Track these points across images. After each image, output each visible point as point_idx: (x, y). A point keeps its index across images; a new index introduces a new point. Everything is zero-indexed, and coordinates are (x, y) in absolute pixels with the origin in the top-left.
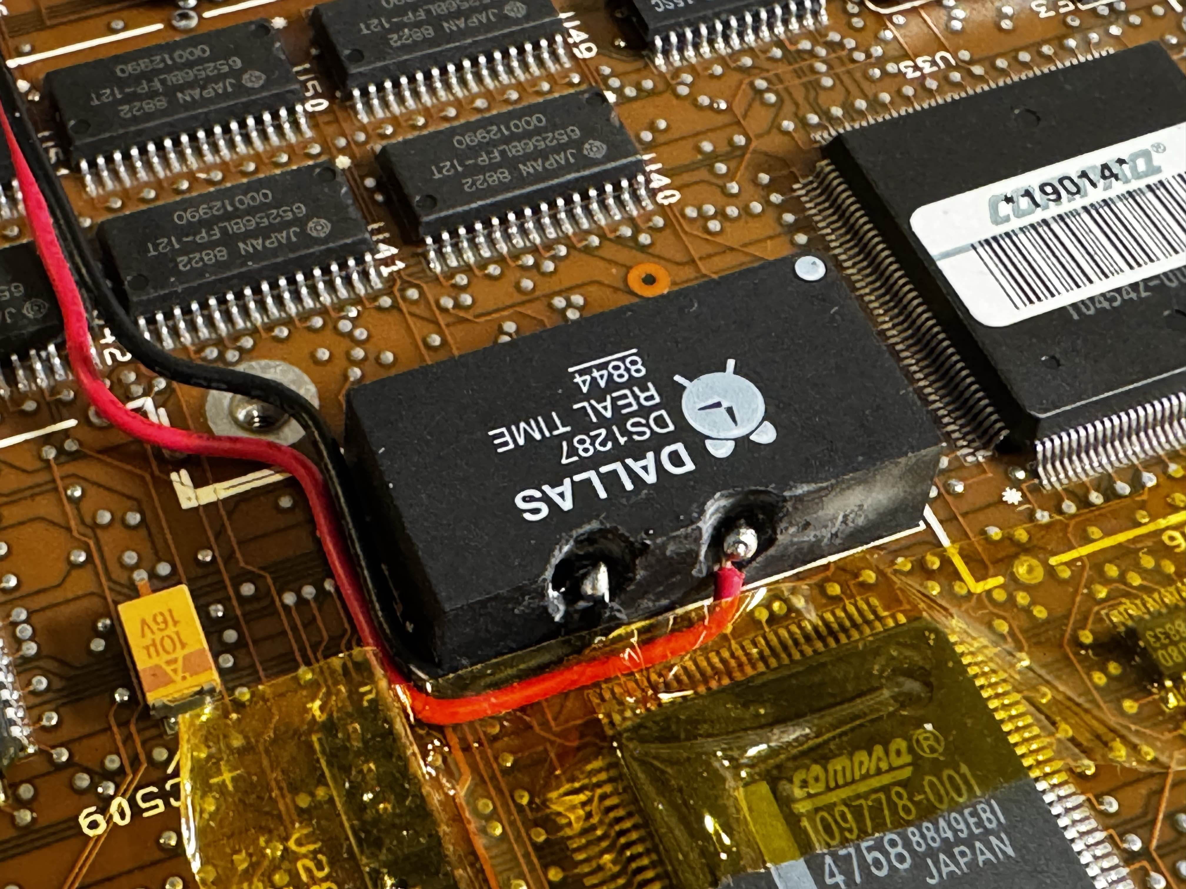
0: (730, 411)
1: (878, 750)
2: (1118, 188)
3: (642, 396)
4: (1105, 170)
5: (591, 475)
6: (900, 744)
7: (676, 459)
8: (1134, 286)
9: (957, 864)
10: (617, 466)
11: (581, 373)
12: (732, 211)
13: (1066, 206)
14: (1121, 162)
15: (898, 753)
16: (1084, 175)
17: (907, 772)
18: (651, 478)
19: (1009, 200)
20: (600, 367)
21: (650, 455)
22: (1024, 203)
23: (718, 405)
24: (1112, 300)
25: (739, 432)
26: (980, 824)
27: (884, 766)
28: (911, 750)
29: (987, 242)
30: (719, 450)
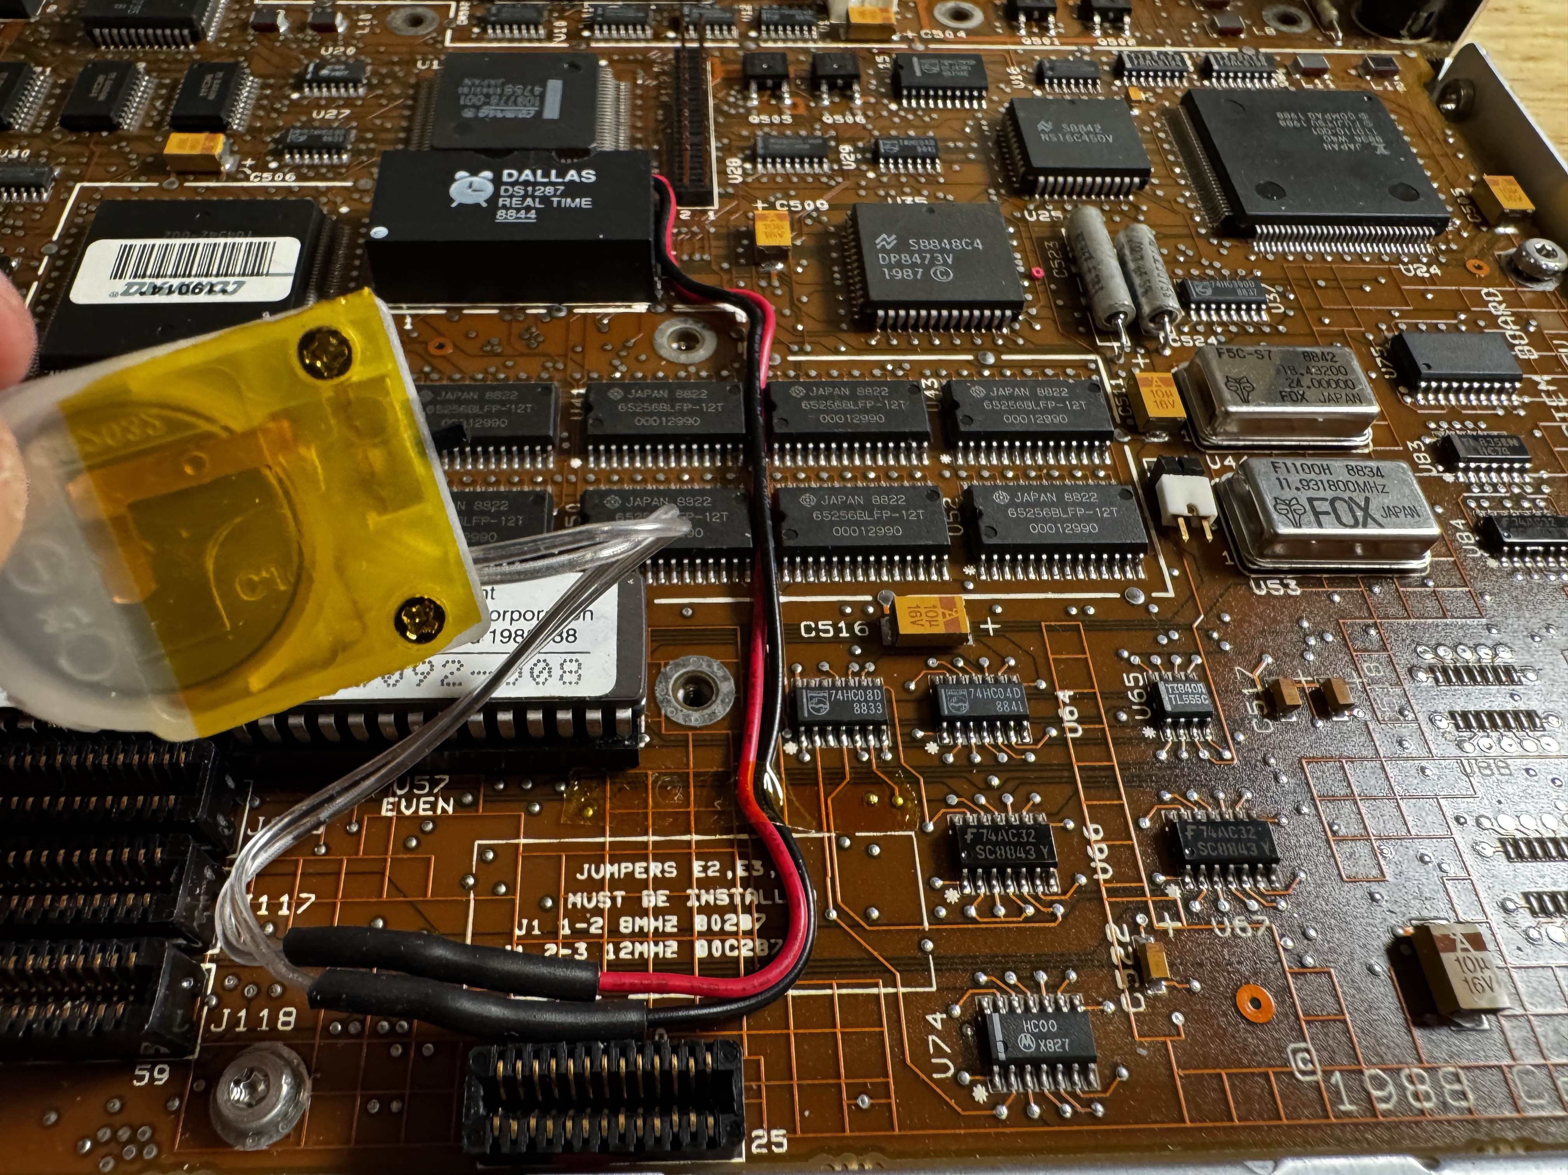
0: (470, 187)
4: (156, 292)
5: (553, 180)
6: (481, 115)
9: (489, 82)
10: (539, 179)
11: (530, 218)
14: (143, 294)
15: (484, 113)
16: (170, 293)
17: (486, 107)
18: (527, 172)
20: (520, 218)
21: (521, 180)
22: (217, 288)
23: (474, 191)
25: (473, 179)
26: (470, 89)
27: (493, 111)
28: (478, 112)
29: (258, 275)
30: (487, 174)
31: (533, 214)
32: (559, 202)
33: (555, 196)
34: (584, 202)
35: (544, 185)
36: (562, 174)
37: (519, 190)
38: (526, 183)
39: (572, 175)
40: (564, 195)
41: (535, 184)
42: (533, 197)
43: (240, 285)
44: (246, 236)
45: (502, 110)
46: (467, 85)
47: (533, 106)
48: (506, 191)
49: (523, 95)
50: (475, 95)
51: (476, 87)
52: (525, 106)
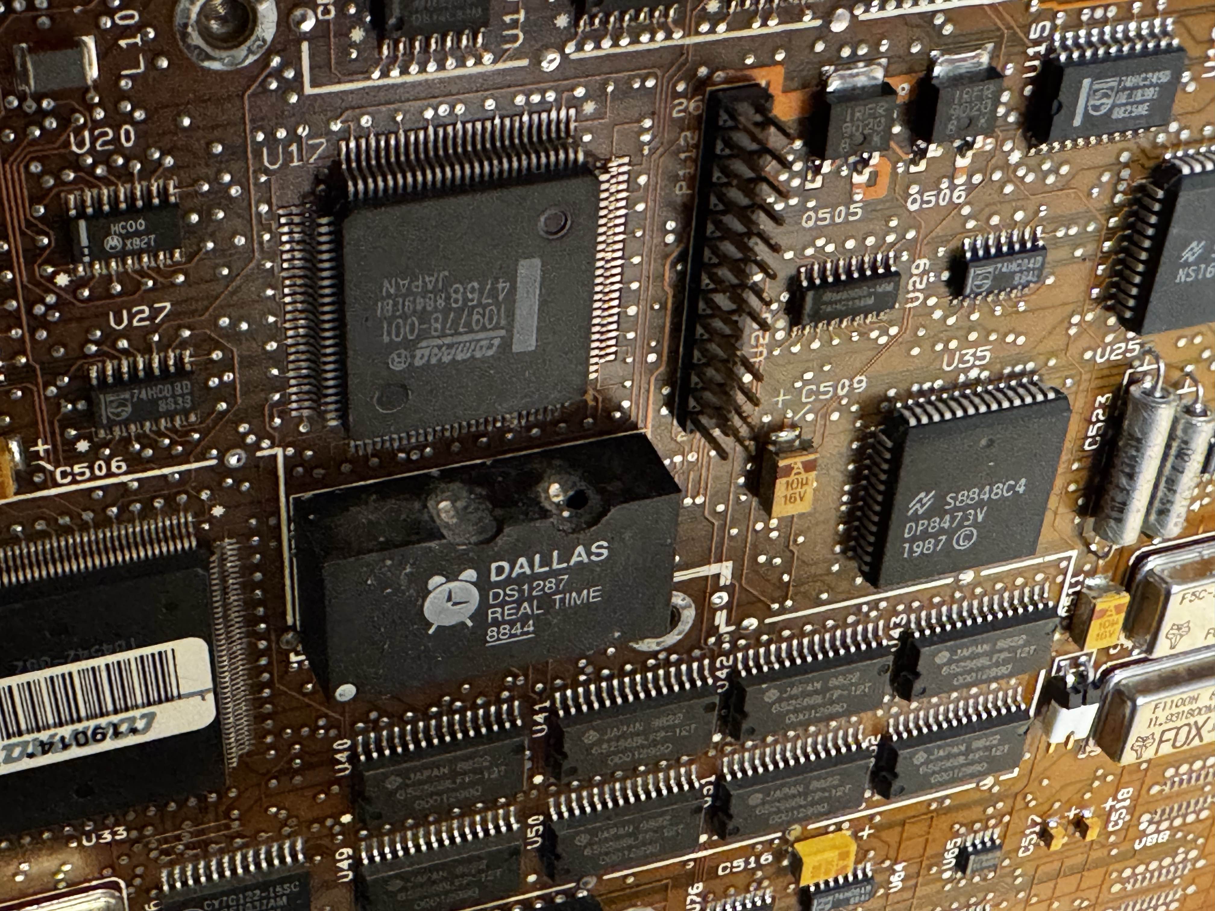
0: (449, 599)
1: (434, 361)
2: (44, 736)
3: (498, 615)
4: (46, 748)
5: (555, 566)
6: (418, 362)
7: (500, 571)
8: (77, 659)
9: (424, 281)
10: (537, 570)
11: (528, 633)
13: (92, 724)
14: (31, 756)
15: (423, 356)
16: (66, 747)
17: (424, 344)
18: (522, 560)
19: (134, 731)
20: (515, 635)
21: (514, 575)
22: (124, 728)
23: (455, 604)
24: (97, 651)
25: (452, 585)
26: (395, 304)
27: (436, 350)
28: (413, 357)
29: (167, 700)
30: (470, 574)
31: (530, 626)
33: (556, 592)
35: (545, 576)
36: (565, 557)
37: (512, 591)
38: (522, 579)
39: (579, 554)
40: (568, 588)
41: (533, 578)
42: (531, 600)
43: (150, 718)
44: (129, 648)
45: (450, 346)
46: (389, 296)
47: (496, 328)
48: (496, 596)
49: (480, 304)
50: (405, 317)
51: (404, 296)
52: (484, 329)
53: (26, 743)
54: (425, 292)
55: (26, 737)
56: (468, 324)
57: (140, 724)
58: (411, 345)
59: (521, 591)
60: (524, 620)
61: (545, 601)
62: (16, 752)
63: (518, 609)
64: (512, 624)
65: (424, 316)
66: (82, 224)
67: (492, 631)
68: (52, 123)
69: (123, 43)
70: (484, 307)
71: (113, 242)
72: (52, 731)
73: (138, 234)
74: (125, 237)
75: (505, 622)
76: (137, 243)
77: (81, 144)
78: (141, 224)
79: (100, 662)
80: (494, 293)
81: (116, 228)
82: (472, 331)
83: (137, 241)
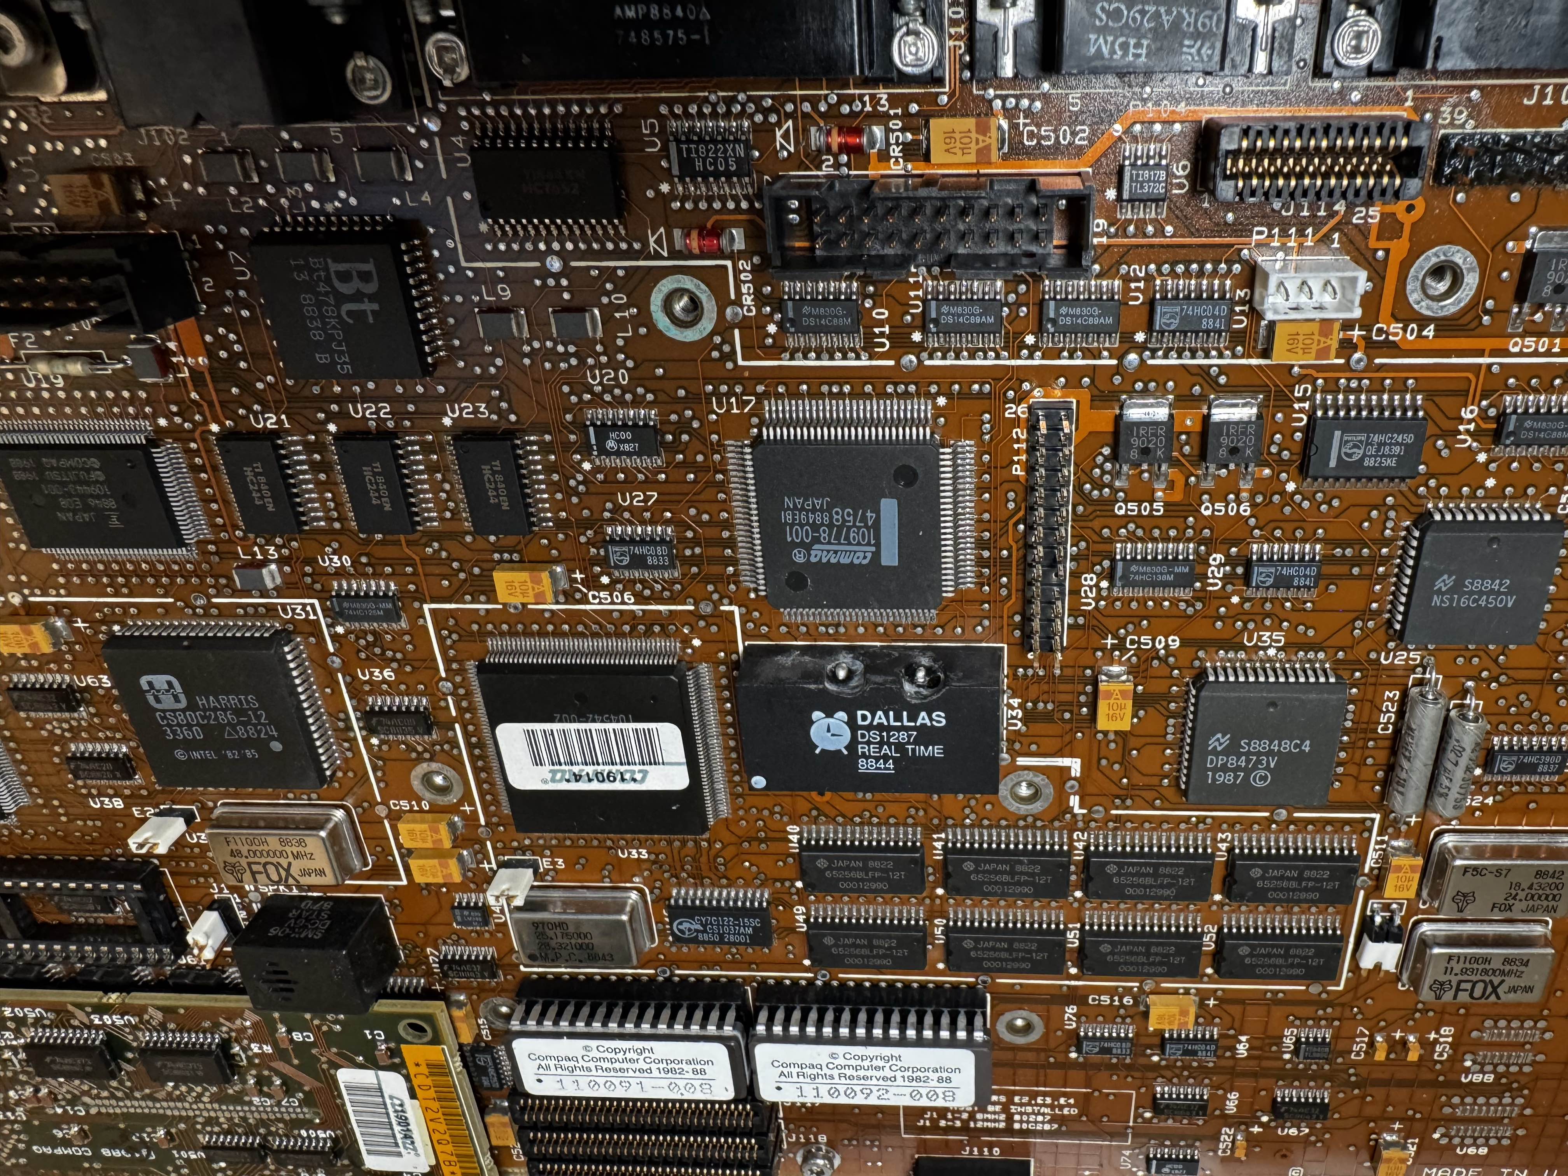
0: (828, 730)
1: (824, 560)
2: (576, 769)
3: (866, 750)
4: (577, 778)
5: (906, 723)
6: (813, 560)
7: (864, 718)
8: (594, 721)
9: (812, 502)
10: (892, 723)
11: (889, 769)
12: (766, 813)
13: (607, 769)
14: (568, 781)
15: (816, 556)
16: (590, 780)
17: (816, 547)
18: (880, 713)
19: (635, 780)
20: (880, 768)
21: (875, 723)
22: (627, 776)
23: (833, 735)
24: (608, 718)
25: (830, 720)
26: (794, 515)
27: (825, 553)
28: (809, 555)
29: (655, 763)
30: (842, 715)
31: (890, 764)
32: (914, 750)
33: (908, 743)
34: (936, 751)
35: (898, 729)
36: (913, 718)
37: (874, 735)
38: (880, 727)
39: (923, 718)
40: (917, 742)
41: (889, 728)
42: (890, 745)
43: (645, 773)
44: (628, 721)
45: (836, 552)
46: (789, 508)
47: (869, 544)
48: (863, 736)
49: (854, 526)
50: (802, 526)
51: (800, 511)
52: (859, 544)
53: (563, 772)
54: (814, 510)
55: (563, 767)
56: (847, 538)
57: (638, 776)
58: (808, 547)
59: (882, 737)
60: (886, 758)
61: (900, 747)
62: (559, 776)
63: (881, 749)
64: (877, 759)
65: (815, 527)
66: (591, 429)
67: (862, 762)
68: (574, 362)
69: (617, 315)
70: (859, 528)
71: (611, 444)
72: (581, 767)
73: (626, 441)
74: (619, 442)
75: (870, 757)
76: (627, 447)
77: (594, 378)
78: (628, 435)
79: (610, 726)
80: (864, 519)
81: (613, 435)
82: (850, 544)
83: (627, 446)
